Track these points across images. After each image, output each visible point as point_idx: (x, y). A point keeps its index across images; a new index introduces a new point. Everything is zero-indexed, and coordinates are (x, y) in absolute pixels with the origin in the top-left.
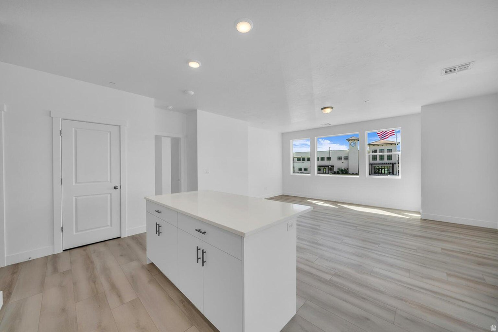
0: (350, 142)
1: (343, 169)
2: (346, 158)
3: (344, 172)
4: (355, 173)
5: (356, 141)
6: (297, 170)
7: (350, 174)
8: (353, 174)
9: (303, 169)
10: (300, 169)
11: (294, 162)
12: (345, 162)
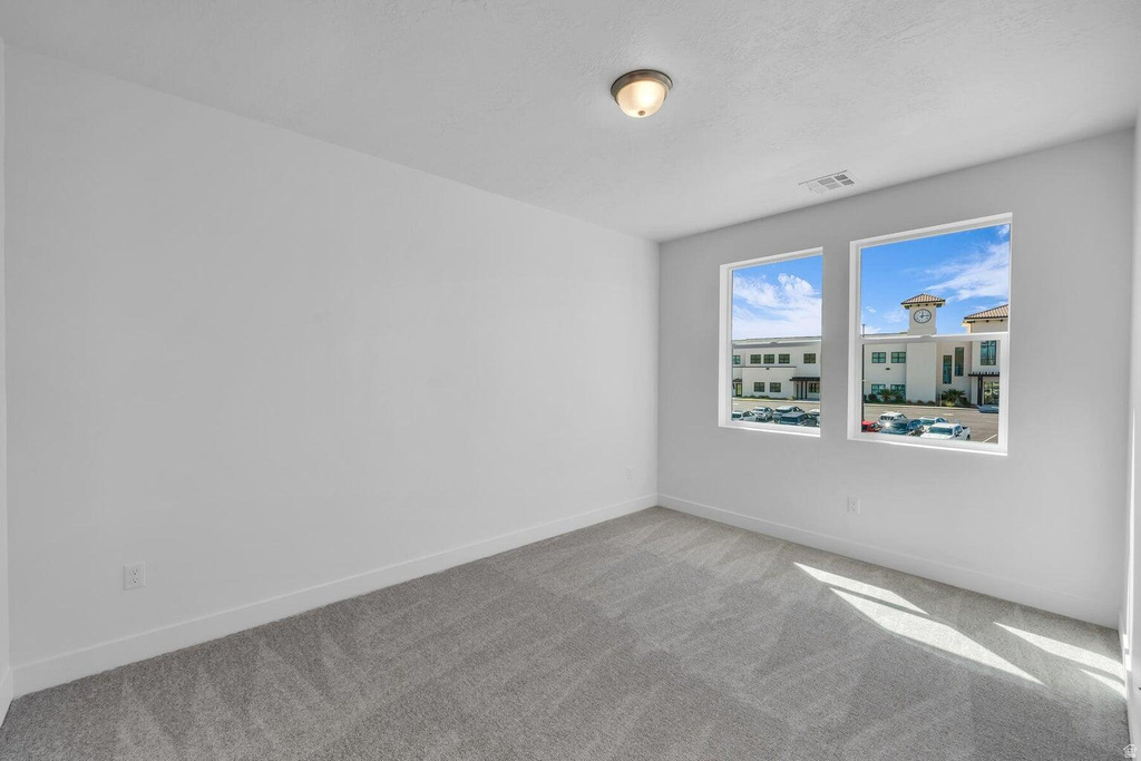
0: (914, 309)
1: (888, 387)
2: (900, 358)
3: (893, 398)
4: (926, 400)
5: (931, 308)
6: (748, 388)
7: (910, 403)
8: (920, 403)
9: (767, 387)
10: (759, 387)
11: (736, 361)
12: (897, 367)
